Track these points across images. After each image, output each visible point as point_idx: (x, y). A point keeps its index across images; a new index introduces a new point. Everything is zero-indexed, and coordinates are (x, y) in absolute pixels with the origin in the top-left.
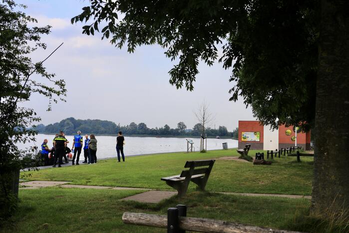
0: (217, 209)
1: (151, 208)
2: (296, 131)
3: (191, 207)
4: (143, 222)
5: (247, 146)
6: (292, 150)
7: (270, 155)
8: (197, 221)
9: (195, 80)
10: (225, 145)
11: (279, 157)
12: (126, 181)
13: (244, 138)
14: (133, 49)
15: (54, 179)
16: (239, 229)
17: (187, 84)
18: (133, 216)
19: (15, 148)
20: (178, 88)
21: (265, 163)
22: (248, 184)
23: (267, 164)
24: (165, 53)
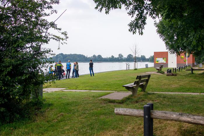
0: (157, 102)
1: (118, 103)
2: (187, 56)
3: (141, 101)
4: (128, 114)
5: (161, 66)
6: (186, 67)
7: (174, 70)
8: (162, 113)
9: (144, 29)
10: (147, 65)
11: (179, 71)
12: (97, 86)
13: (157, 61)
14: (108, 11)
15: (58, 87)
16: (190, 118)
17: (139, 31)
18: (121, 110)
19: (42, 71)
20: (133, 34)
21: (173, 75)
22: (166, 87)
23: (174, 75)
24: (128, 13)
